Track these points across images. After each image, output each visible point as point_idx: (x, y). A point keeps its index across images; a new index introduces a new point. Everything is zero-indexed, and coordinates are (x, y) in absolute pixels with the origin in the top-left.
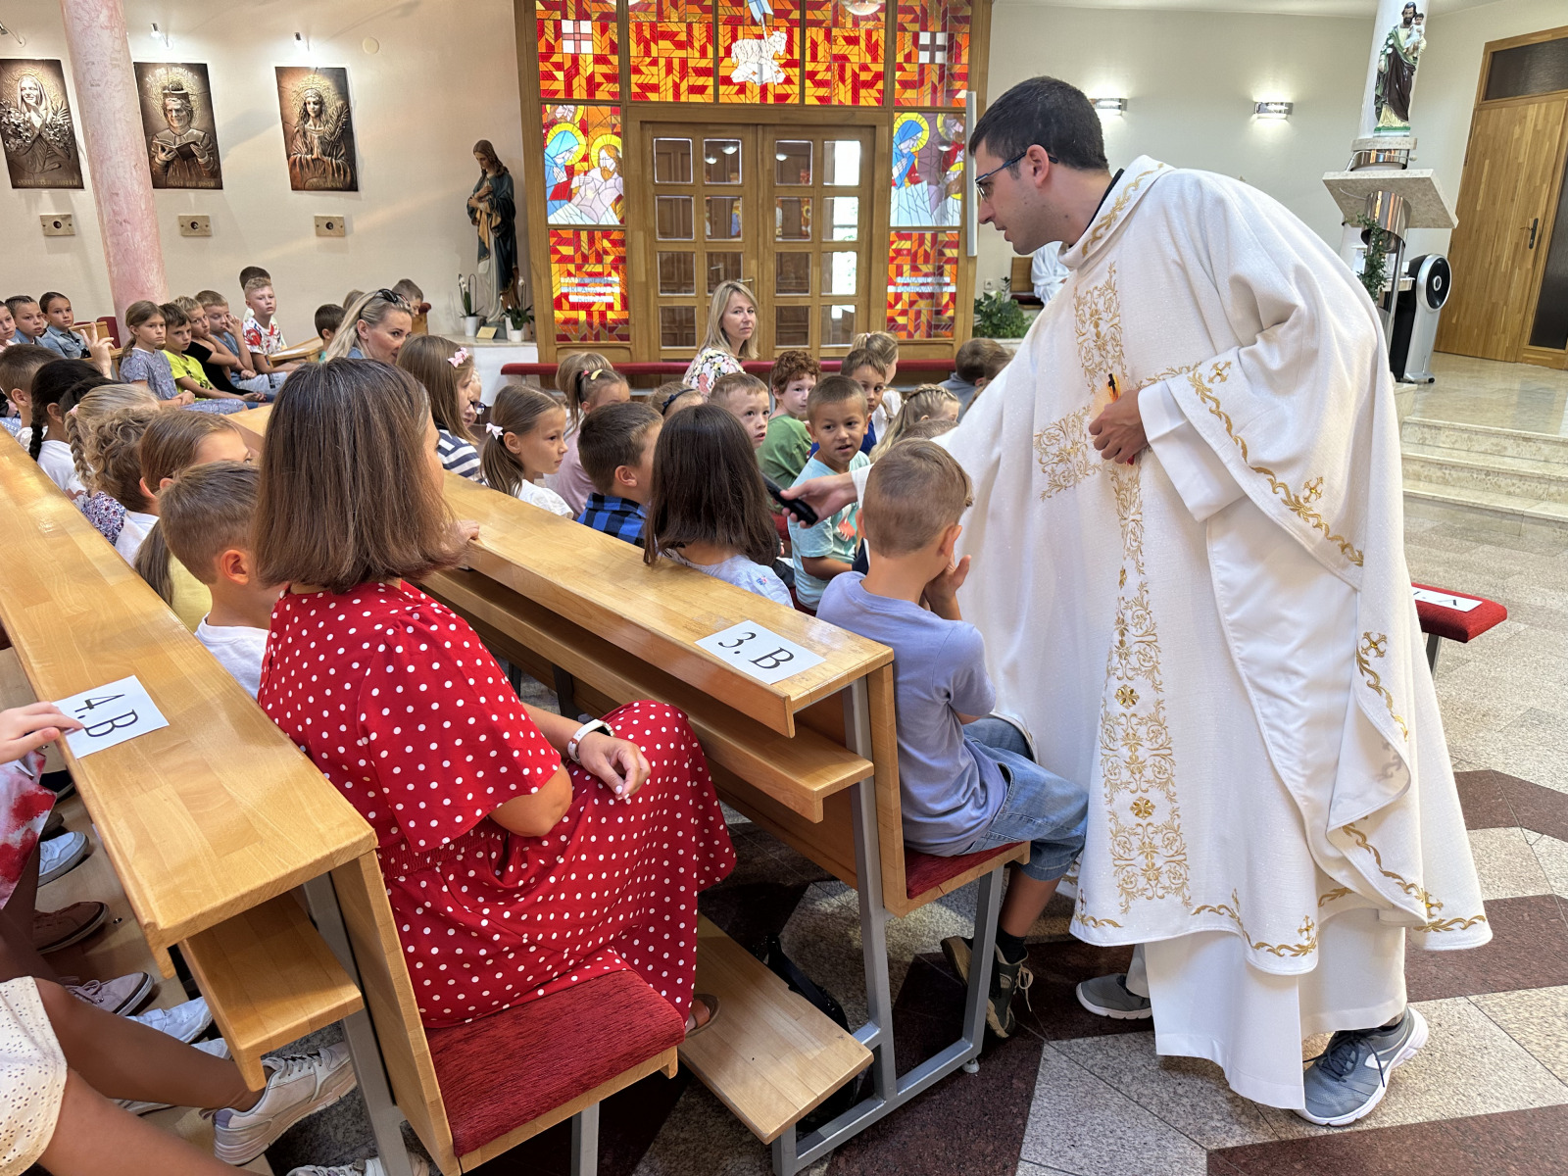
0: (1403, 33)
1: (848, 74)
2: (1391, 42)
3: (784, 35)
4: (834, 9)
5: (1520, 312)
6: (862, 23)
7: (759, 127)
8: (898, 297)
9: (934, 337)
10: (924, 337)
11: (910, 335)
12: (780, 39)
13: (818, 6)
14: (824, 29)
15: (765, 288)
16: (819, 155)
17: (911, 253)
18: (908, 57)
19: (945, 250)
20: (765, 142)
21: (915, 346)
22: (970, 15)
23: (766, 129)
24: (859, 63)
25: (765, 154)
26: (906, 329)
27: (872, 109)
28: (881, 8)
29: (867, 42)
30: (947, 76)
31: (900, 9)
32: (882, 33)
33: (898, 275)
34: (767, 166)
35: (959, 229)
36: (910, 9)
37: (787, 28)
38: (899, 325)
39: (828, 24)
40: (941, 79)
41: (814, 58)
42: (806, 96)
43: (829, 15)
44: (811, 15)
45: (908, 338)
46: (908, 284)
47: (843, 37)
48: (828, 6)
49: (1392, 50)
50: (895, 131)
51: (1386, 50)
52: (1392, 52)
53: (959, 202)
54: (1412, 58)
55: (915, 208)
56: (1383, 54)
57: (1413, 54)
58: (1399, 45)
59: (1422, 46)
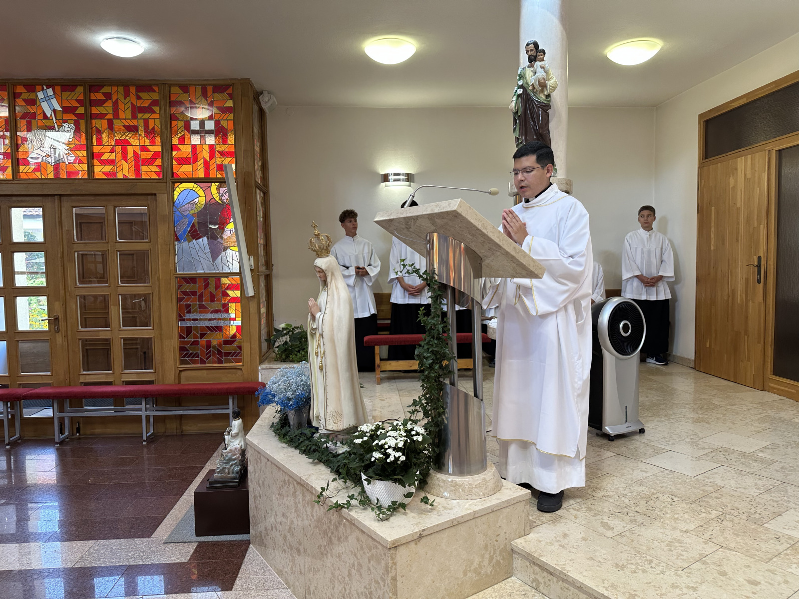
0: (529, 73)
1: (130, 154)
2: (520, 83)
3: (72, 126)
4: (115, 105)
5: (759, 342)
6: (140, 115)
7: (56, 197)
8: (189, 330)
9: (225, 363)
10: (216, 363)
11: (203, 362)
12: (69, 129)
13: (100, 103)
14: (106, 120)
15: (68, 324)
16: (112, 218)
17: (198, 294)
18: (182, 141)
19: (229, 292)
20: (62, 209)
21: (208, 371)
22: (232, 106)
23: (62, 198)
24: (140, 145)
25: (63, 218)
26: (198, 357)
27: (152, 181)
28: (155, 103)
29: (145, 129)
30: (217, 154)
31: (172, 104)
32: (158, 122)
33: (187, 313)
34: (65, 228)
35: (239, 274)
36: (180, 103)
37: (75, 120)
38: (192, 354)
39: (110, 116)
40: (212, 156)
41: (100, 143)
42: (94, 172)
43: (110, 110)
44: (95, 110)
45: (201, 364)
46: (196, 320)
47: (124, 126)
48: (109, 103)
49: (522, 90)
50: (176, 197)
51: (516, 91)
52: (523, 92)
53: (237, 253)
54: (542, 97)
55: (197, 258)
56: (515, 95)
57: (542, 91)
58: (527, 83)
59: (550, 83)
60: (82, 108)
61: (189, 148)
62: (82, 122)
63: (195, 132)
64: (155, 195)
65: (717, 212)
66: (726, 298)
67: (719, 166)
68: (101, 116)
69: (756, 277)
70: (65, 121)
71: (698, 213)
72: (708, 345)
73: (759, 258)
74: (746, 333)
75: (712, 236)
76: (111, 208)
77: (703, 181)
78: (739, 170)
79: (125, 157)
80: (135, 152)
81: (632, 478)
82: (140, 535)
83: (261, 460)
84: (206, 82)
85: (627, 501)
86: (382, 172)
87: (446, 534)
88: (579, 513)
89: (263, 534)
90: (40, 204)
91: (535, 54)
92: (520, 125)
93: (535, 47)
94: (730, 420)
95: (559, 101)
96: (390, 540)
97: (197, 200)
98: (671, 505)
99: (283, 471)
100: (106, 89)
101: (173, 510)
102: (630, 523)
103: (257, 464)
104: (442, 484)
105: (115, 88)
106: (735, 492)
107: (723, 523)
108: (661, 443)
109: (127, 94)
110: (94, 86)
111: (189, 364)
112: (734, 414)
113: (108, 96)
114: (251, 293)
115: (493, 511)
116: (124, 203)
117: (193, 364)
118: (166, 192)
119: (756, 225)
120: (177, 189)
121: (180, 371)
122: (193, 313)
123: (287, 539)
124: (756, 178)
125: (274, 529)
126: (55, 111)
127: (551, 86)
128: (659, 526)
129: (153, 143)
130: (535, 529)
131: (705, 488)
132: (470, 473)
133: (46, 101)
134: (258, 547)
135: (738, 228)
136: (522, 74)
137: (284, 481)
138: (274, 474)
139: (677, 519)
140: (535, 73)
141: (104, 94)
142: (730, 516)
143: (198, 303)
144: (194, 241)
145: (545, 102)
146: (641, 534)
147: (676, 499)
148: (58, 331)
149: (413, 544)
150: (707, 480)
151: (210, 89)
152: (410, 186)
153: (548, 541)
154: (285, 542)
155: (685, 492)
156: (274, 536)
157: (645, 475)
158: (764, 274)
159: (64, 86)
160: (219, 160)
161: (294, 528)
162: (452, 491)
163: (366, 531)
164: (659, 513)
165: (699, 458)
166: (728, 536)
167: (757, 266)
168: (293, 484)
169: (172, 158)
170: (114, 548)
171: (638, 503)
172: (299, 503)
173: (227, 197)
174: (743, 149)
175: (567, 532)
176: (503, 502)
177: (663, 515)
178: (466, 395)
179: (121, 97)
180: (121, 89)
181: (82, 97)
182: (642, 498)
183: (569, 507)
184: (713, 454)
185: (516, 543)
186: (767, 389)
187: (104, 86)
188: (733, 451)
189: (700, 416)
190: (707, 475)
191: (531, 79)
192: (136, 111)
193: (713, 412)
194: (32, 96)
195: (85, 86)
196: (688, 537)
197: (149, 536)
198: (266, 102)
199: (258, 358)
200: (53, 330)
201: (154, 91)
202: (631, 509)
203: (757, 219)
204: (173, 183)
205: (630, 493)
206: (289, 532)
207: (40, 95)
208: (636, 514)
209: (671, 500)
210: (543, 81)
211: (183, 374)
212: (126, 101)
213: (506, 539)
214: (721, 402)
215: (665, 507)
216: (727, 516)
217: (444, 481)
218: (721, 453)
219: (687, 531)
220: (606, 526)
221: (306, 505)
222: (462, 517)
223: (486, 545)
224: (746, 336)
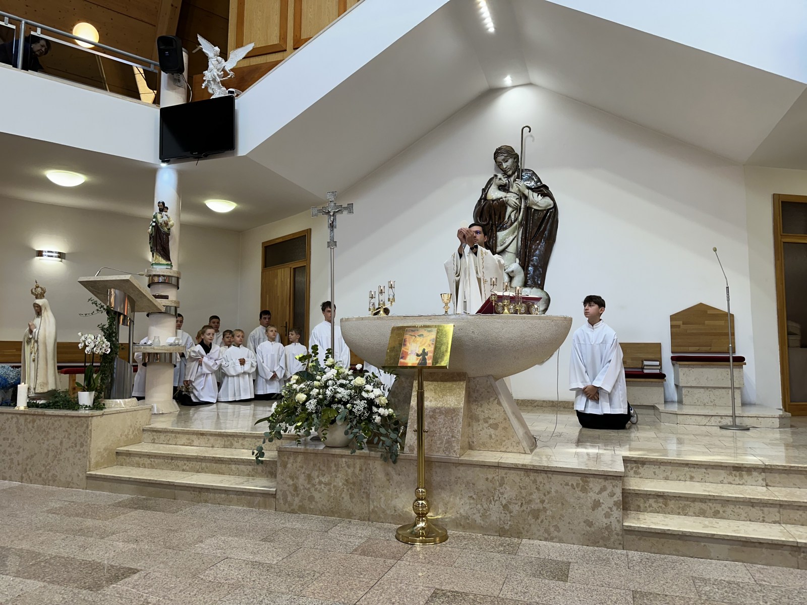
51: (152, 223)
52: (155, 225)
54: (166, 229)
56: (151, 226)
57: (166, 226)
58: (158, 221)
59: (170, 223)
65: (270, 298)
67: (270, 272)
71: (261, 298)
73: (286, 323)
77: (263, 280)
78: (279, 276)
86: (38, 249)
87: (114, 416)
91: (163, 208)
92: (153, 241)
93: (163, 204)
95: (175, 231)
115: (135, 411)
119: (285, 306)
124: (285, 281)
127: (171, 225)
132: (123, 399)
135: (278, 307)
136: (155, 215)
140: (162, 217)
145: (167, 232)
149: (99, 417)
152: (61, 261)
167: (285, 327)
174: (280, 265)
185: (145, 427)
191: (160, 219)
203: (286, 302)
210: (166, 222)
213: (140, 424)
223: (131, 425)
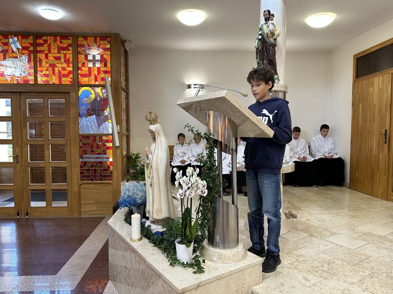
0: (265, 27)
1: (57, 72)
2: (260, 32)
3: (27, 56)
4: (49, 46)
5: (385, 175)
6: (62, 52)
7: (18, 93)
8: (85, 163)
9: (104, 181)
10: (99, 181)
11: (92, 180)
12: (25, 58)
13: (42, 45)
14: (44, 54)
15: (23, 159)
16: (46, 104)
17: (90, 145)
18: (83, 65)
19: (106, 144)
20: (21, 99)
21: (95, 185)
22: (110, 47)
23: (21, 94)
24: (61, 67)
25: (21, 104)
26: (90, 177)
27: (67, 86)
28: (69, 45)
29: (64, 59)
30: (101, 72)
31: (79, 46)
32: (71, 55)
33: (84, 154)
34: (23, 109)
35: (112, 134)
36: (83, 46)
37: (28, 54)
38: (87, 175)
39: (46, 52)
40: (99, 73)
41: (41, 66)
42: (37, 81)
43: (47, 48)
44: (39, 49)
45: (91, 181)
46: (89, 158)
47: (54, 57)
48: (46, 45)
49: (261, 36)
50: (80, 94)
51: (258, 37)
52: (262, 37)
53: (111, 123)
54: (272, 40)
55: (90, 126)
56: (257, 39)
57: (272, 37)
58: (264, 33)
59: (276, 33)
60: (32, 47)
61: (87, 69)
62: (32, 55)
63: (90, 61)
64: (69, 93)
65: (363, 106)
66: (367, 151)
67: (364, 81)
68: (42, 52)
69: (384, 140)
70: (23, 54)
71: (352, 106)
72: (357, 176)
73: (386, 130)
74: (378, 170)
75: (360, 118)
76: (46, 99)
77: (355, 90)
78: (375, 84)
79: (54, 73)
80: (59, 71)
81: (319, 250)
82: (50, 273)
83: (114, 235)
84: (96, 35)
85: (317, 263)
86: (188, 83)
87: (214, 284)
88: (290, 270)
89: (115, 275)
90: (10, 97)
91: (268, 17)
92: (260, 55)
93: (268, 13)
94: (371, 217)
96: (180, 289)
97: (90, 96)
98: (342, 267)
99: (125, 243)
100: (45, 38)
101: (70, 260)
102: (319, 277)
103: (112, 237)
104: (213, 254)
105: (49, 38)
106: (378, 259)
107: (373, 278)
108: (334, 229)
109: (55, 41)
110: (38, 36)
111: (85, 181)
112: (373, 213)
113: (46, 41)
114: (118, 144)
115: (241, 271)
116: (53, 97)
117: (87, 181)
118: (74, 91)
119: (384, 113)
120: (81, 90)
121: (80, 184)
122: (88, 154)
123: (127, 280)
124: (385, 89)
125: (121, 274)
126: (18, 49)
127: (277, 34)
128: (336, 280)
129: (68, 66)
130: (265, 280)
131: (360, 257)
132: (229, 248)
133: (14, 43)
134: (113, 282)
135: (375, 115)
136: (261, 28)
137: (126, 248)
138: (120, 244)
139: (346, 276)
140: (268, 27)
141: (43, 40)
142: (377, 275)
143: (90, 149)
144: (89, 117)
145: (274, 43)
146: (326, 284)
147: (345, 263)
148: (17, 162)
149: (194, 290)
150: (361, 252)
151: (98, 39)
153: (273, 288)
154: (126, 282)
155: (349, 258)
156: (120, 278)
157: (326, 248)
158: (389, 139)
159: (23, 35)
160: (102, 75)
161: (130, 275)
162: (219, 258)
163: (167, 282)
164: (335, 272)
165: (356, 239)
166: (377, 287)
167: (384, 134)
168: (130, 250)
169: (78, 74)
170: (35, 281)
171: (324, 265)
172: (133, 261)
173: (106, 95)
174: (377, 73)
175: (283, 282)
176: (247, 265)
177: (338, 273)
178: (227, 203)
179: (52, 42)
180: (52, 38)
181: (32, 42)
182: (325, 262)
183: (284, 267)
184: (363, 236)
185: (254, 289)
186: (389, 200)
187: (43, 36)
188: (374, 235)
189: (355, 214)
190: (361, 248)
191: (266, 30)
192: (60, 49)
193: (361, 212)
194: (5, 41)
195: (34, 35)
196: (353, 287)
197: (55, 274)
198: (128, 46)
199: (121, 178)
200: (15, 162)
201: (70, 39)
202: (320, 268)
203: (385, 110)
204: (79, 87)
205: (319, 258)
206: (128, 276)
207: (11, 40)
208: (322, 272)
209: (342, 263)
210: (273, 31)
211: (82, 186)
212: (55, 44)
213: (248, 286)
214: (365, 206)
215: (339, 268)
216: (375, 274)
217: (214, 252)
218: (368, 236)
219: (352, 283)
220: (306, 279)
221: (136, 263)
222: (223, 274)
223: (237, 290)
224: (378, 172)
